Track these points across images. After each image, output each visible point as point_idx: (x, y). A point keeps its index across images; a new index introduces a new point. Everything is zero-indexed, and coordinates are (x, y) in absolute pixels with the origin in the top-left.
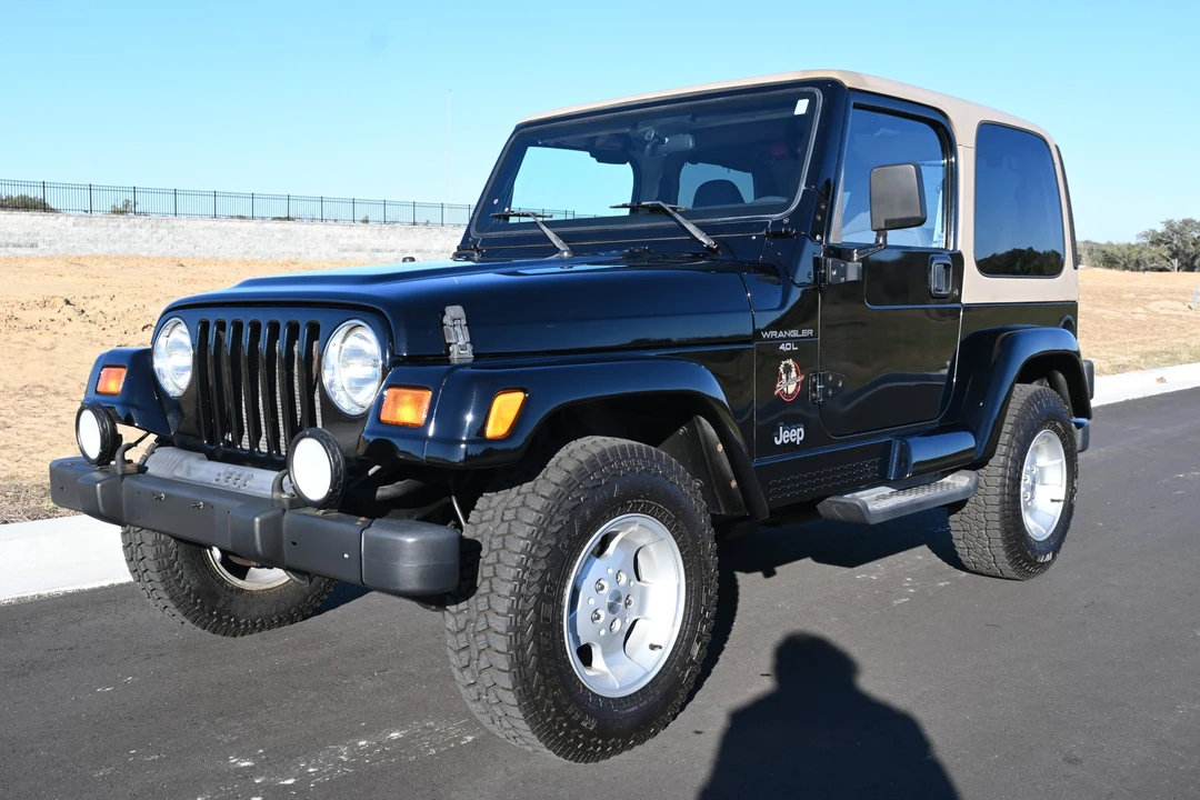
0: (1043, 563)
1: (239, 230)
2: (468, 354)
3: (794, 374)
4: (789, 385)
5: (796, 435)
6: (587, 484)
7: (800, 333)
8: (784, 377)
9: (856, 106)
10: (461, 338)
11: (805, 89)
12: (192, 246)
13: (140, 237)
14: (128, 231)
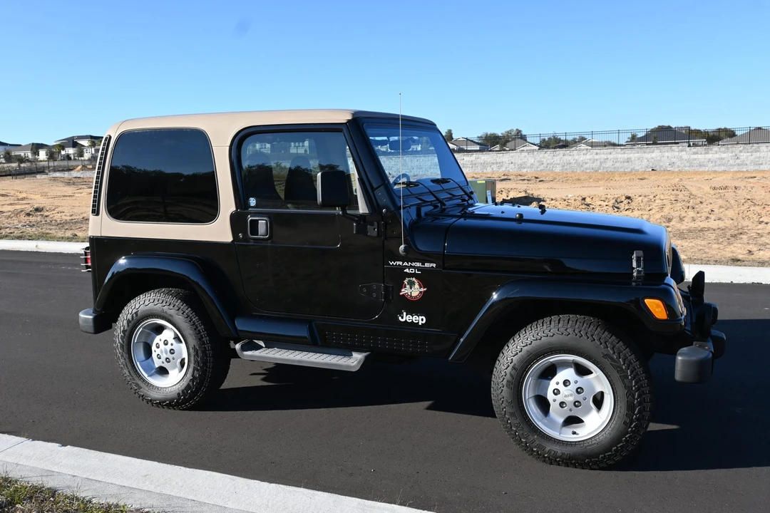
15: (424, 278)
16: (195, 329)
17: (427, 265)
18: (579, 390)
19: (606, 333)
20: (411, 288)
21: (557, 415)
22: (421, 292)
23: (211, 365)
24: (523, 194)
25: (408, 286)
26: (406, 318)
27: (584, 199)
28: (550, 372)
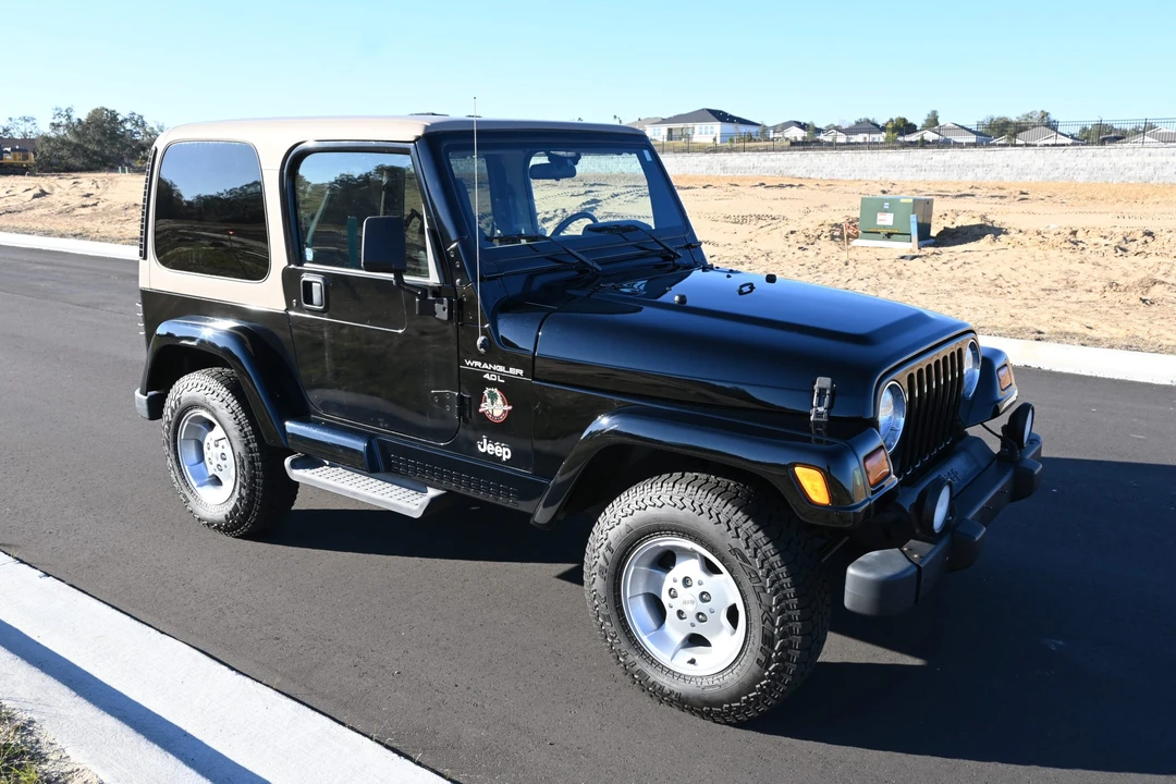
15: (509, 389)
16: (241, 431)
17: (512, 371)
18: (704, 597)
19: (740, 514)
20: (492, 403)
21: (675, 631)
22: (505, 411)
23: (261, 481)
24: (977, 221)
25: (489, 400)
26: (486, 447)
27: (1074, 233)
28: (666, 560)
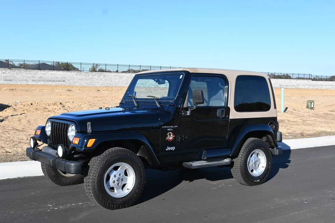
0: (256, 182)
1: (125, 76)
2: (91, 131)
3: (172, 135)
4: (171, 137)
5: (173, 148)
6: (110, 156)
7: (174, 126)
8: (169, 136)
9: (193, 76)
10: (90, 128)
11: (182, 73)
12: (110, 81)
13: (95, 78)
14: (91, 77)
